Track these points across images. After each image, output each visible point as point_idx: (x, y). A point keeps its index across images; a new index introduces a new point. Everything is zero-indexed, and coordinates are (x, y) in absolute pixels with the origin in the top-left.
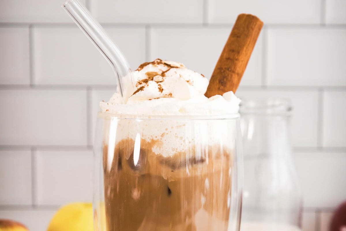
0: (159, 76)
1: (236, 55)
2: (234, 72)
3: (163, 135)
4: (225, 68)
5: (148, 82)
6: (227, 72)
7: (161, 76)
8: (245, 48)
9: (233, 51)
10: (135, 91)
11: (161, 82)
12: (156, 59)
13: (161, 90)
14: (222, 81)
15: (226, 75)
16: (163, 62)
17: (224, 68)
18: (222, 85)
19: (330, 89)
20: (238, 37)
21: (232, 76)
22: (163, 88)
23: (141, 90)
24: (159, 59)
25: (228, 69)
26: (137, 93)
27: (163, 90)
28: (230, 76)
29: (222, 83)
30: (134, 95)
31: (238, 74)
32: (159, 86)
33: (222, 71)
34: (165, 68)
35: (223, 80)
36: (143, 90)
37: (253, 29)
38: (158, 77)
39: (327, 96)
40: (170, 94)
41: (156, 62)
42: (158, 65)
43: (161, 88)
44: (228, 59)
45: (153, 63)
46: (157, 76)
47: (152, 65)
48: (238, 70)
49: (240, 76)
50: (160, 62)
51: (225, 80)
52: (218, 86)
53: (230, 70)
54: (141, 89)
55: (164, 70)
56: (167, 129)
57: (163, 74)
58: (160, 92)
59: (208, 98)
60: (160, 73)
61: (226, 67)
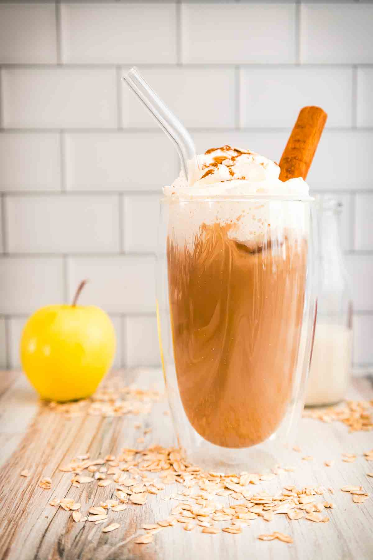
0: (228, 160)
1: (302, 145)
2: (301, 160)
3: (238, 219)
4: (292, 158)
5: (219, 166)
6: (295, 160)
7: (231, 160)
8: (311, 138)
9: (299, 141)
10: (203, 175)
11: (231, 166)
12: (225, 146)
13: (232, 173)
14: (290, 170)
15: (294, 164)
16: (233, 148)
17: (290, 158)
18: (290, 174)
19: (362, 192)
20: (302, 128)
21: (299, 164)
22: (234, 172)
23: (210, 174)
24: (227, 146)
25: (295, 158)
26: (207, 177)
27: (234, 173)
28: (297, 164)
29: (289, 171)
30: (204, 178)
31: (306, 163)
32: (230, 170)
33: (289, 160)
34: (235, 154)
35: (291, 168)
36: (213, 174)
37: (318, 120)
38: (228, 162)
39: (359, 200)
40: (243, 178)
41: (224, 148)
42: (227, 151)
43: (232, 172)
44: (294, 149)
45: (222, 149)
46: (227, 160)
47: (221, 151)
48: (305, 158)
49: (308, 165)
50: (229, 149)
51: (293, 168)
52: (285, 175)
53: (297, 158)
54: (210, 172)
55: (234, 156)
56: (243, 211)
57: (233, 159)
58: (231, 176)
59: (283, 182)
60: (230, 157)
61: (293, 156)
